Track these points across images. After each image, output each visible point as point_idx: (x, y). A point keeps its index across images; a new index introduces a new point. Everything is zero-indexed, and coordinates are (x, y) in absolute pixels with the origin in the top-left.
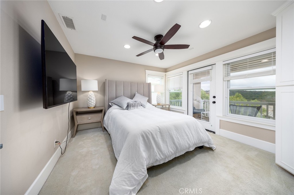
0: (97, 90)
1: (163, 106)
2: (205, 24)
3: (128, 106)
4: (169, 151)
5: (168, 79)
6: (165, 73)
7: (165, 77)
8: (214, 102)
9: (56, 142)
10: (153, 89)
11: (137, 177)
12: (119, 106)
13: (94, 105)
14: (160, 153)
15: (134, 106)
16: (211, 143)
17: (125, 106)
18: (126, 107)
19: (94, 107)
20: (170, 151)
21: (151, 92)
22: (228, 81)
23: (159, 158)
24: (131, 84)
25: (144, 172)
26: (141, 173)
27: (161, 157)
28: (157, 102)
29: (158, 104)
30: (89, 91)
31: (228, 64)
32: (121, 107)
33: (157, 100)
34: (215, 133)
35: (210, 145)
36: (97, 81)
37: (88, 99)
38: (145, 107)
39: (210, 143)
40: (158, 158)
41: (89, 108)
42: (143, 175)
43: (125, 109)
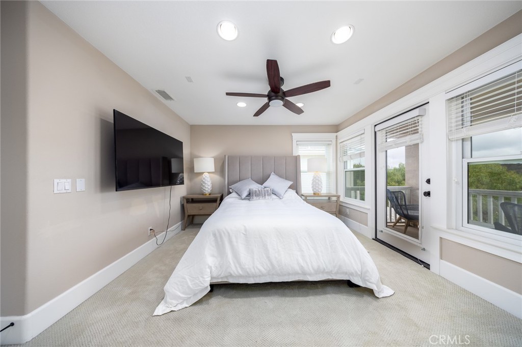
0: (214, 171)
1: (329, 199)
2: (343, 35)
3: (249, 194)
4: (254, 267)
5: (341, 144)
6: (335, 134)
7: (336, 140)
8: (428, 194)
9: (151, 230)
10: (304, 165)
11: (192, 284)
12: (238, 194)
13: (209, 191)
14: (238, 266)
15: (258, 194)
16: (371, 281)
17: (245, 194)
18: (247, 196)
19: (210, 194)
20: (256, 267)
21: (300, 172)
22: (463, 140)
23: (234, 273)
24: (264, 159)
25: (202, 282)
26: (197, 282)
27: (238, 271)
28: (313, 190)
29: (314, 194)
30: (203, 173)
31: (462, 97)
32: (239, 195)
33: (313, 187)
34: (429, 269)
35: (367, 283)
36: (213, 159)
37: (202, 183)
38: (281, 198)
39: (367, 278)
40: (232, 272)
41: (203, 194)
42: (201, 286)
43: (244, 199)
